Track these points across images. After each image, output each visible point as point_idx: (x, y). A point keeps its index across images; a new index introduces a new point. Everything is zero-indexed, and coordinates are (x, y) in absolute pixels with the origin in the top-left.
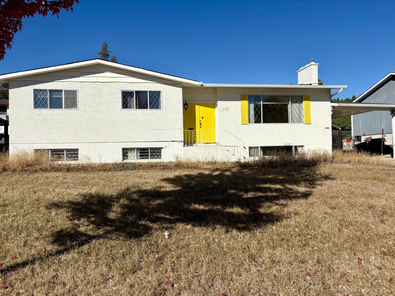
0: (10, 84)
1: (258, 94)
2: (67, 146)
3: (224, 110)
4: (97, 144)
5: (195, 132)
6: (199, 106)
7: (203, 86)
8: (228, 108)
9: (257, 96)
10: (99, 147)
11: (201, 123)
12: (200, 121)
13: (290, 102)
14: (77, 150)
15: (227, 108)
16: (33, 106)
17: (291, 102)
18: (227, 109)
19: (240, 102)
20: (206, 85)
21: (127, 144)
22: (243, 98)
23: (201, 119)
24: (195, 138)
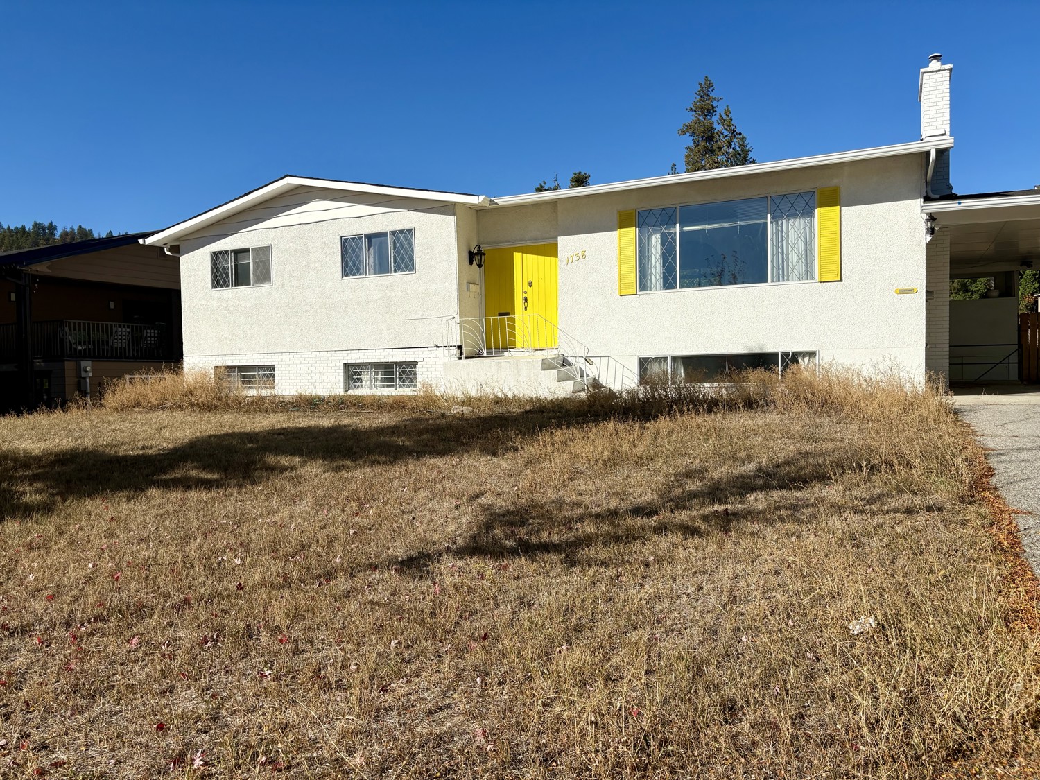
0: (181, 248)
1: (668, 203)
2: (257, 360)
3: (574, 261)
4: (303, 356)
5: (513, 320)
6: (521, 254)
7: (496, 204)
8: (584, 252)
9: (664, 211)
10: (305, 362)
11: (526, 300)
12: (526, 293)
13: (769, 216)
14: (272, 368)
15: (580, 253)
16: (210, 284)
17: (772, 218)
18: (581, 255)
19: (615, 233)
20: (502, 201)
21: (353, 355)
22: (623, 223)
23: (526, 288)
24: (513, 335)
